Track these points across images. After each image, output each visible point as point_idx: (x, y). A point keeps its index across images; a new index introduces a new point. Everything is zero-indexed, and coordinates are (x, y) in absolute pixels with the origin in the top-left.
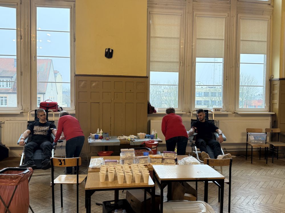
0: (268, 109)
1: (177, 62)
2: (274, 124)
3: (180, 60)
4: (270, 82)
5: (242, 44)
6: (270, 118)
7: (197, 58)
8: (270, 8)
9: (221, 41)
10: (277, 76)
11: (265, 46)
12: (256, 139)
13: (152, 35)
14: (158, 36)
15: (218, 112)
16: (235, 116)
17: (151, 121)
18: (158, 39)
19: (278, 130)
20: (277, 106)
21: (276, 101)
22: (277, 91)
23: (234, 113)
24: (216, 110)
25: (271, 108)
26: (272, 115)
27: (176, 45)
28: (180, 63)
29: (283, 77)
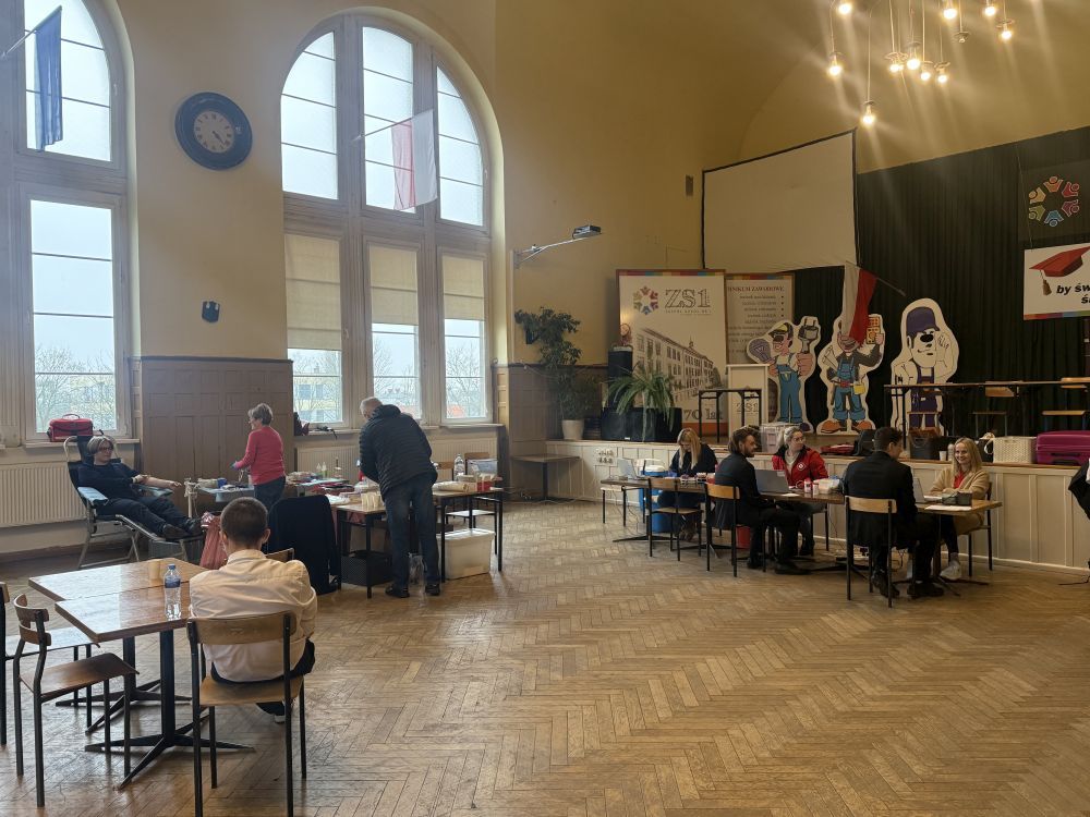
0: (490, 418)
1: (337, 331)
3: (343, 326)
4: (493, 369)
5: (448, 303)
6: (495, 434)
7: (374, 325)
8: (484, 239)
9: (412, 294)
10: (503, 359)
11: (480, 307)
14: (300, 277)
17: (300, 451)
18: (301, 284)
20: (505, 413)
21: (504, 403)
22: (504, 386)
23: (441, 427)
25: (495, 417)
26: (499, 428)
27: (333, 297)
28: (344, 333)
29: (513, 362)
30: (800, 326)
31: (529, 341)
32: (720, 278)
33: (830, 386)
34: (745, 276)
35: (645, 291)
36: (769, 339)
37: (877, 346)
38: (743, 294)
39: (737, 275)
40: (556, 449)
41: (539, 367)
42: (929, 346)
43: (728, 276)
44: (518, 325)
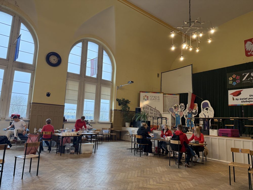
0: (110, 121)
1: (77, 100)
2: (112, 127)
3: (78, 99)
4: (111, 110)
5: (102, 96)
6: (110, 125)
7: (85, 99)
8: (111, 84)
9: (94, 94)
10: (113, 109)
11: (109, 97)
12: (105, 132)
13: (67, 88)
14: (70, 89)
15: (92, 122)
16: (98, 124)
17: (64, 125)
18: (70, 90)
19: (113, 129)
20: (113, 120)
21: (113, 118)
22: (113, 114)
23: (98, 122)
24: (91, 121)
25: (111, 121)
26: (111, 123)
27: (76, 93)
28: (78, 101)
29: (115, 109)
30: (180, 105)
31: (119, 105)
32: (162, 94)
33: (186, 119)
34: (168, 94)
35: (146, 96)
36: (173, 108)
37: (196, 111)
38: (168, 98)
39: (166, 94)
40: (124, 129)
41: (121, 110)
42: (207, 111)
43: (164, 94)
44: (117, 101)
